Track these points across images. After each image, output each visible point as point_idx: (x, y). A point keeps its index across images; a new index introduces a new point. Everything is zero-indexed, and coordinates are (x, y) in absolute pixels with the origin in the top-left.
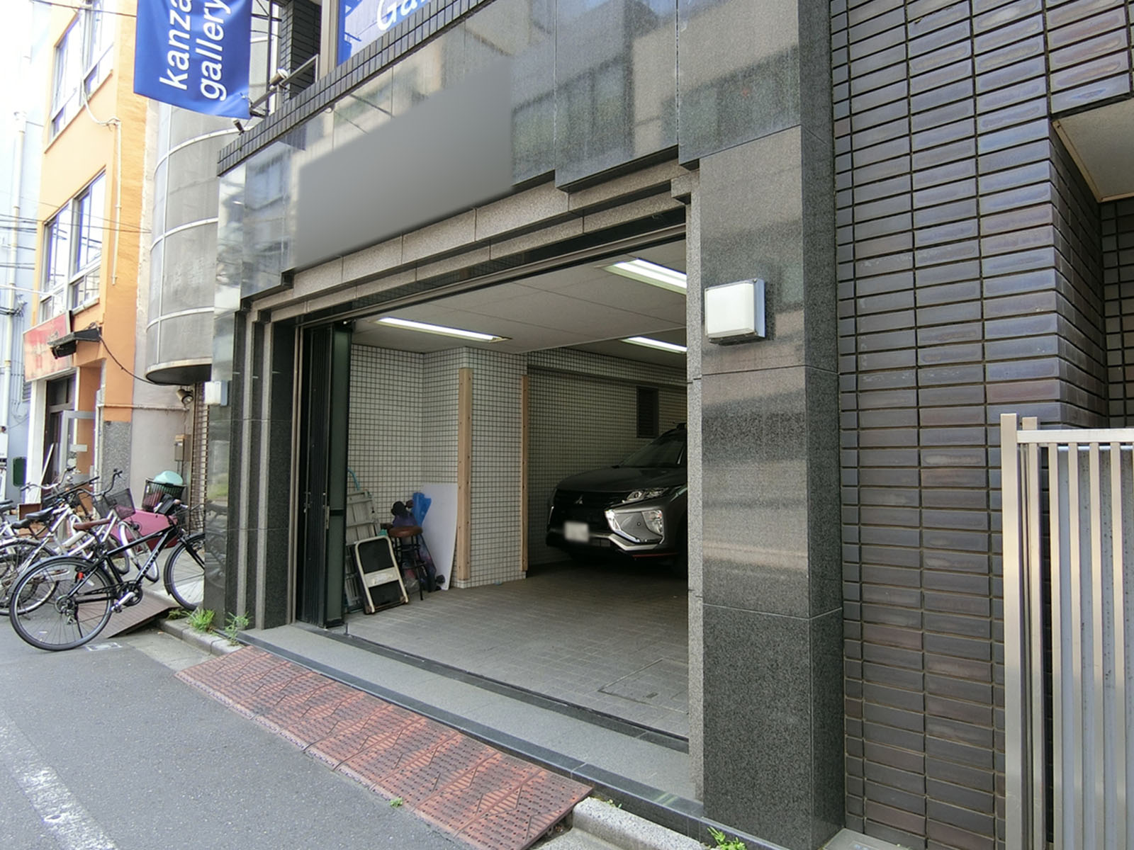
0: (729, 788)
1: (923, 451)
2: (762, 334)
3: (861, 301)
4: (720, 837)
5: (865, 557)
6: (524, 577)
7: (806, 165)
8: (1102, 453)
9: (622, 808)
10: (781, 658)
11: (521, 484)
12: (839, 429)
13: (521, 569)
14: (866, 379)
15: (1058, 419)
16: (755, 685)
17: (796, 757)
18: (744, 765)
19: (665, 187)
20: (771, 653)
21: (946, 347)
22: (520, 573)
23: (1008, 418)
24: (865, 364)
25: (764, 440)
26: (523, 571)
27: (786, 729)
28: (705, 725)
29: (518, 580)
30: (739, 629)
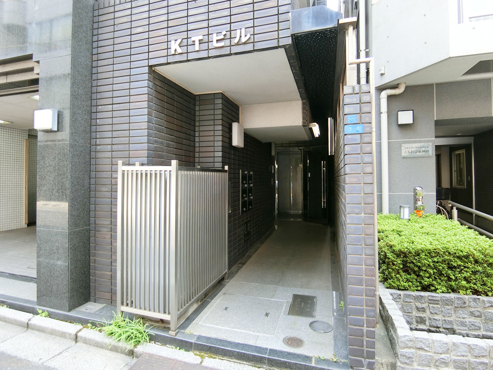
0: (44, 294)
1: (113, 173)
2: (56, 129)
3: (98, 120)
4: (40, 311)
5: (97, 209)
6: (26, 226)
7: (73, 69)
8: (151, 173)
9: (9, 308)
10: (60, 245)
11: (24, 187)
12: (90, 165)
13: (24, 223)
14: (98, 147)
15: (146, 163)
16: (52, 256)
17: (64, 279)
18: (49, 284)
19: (31, 69)
20: (57, 244)
21: (121, 138)
22: (24, 225)
23: (120, 162)
24: (98, 142)
25: (56, 168)
26: (25, 224)
27: (61, 270)
28: (37, 272)
29: (23, 228)
30: (47, 237)
